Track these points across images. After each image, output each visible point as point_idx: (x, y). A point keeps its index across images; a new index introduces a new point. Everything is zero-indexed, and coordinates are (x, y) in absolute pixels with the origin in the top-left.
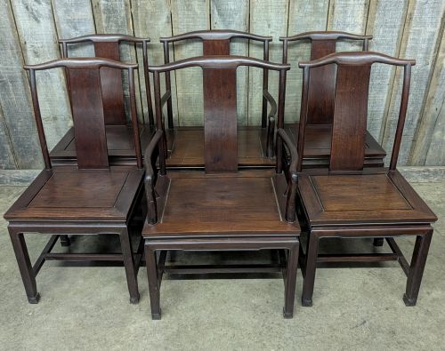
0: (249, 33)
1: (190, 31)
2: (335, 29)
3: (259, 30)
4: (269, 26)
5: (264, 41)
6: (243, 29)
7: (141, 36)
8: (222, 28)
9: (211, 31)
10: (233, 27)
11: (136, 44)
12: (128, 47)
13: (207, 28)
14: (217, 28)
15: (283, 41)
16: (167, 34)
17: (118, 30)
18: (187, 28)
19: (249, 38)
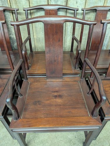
0: (67, 6)
1: (38, 5)
2: (108, 5)
3: (72, 4)
4: (77, 3)
5: (74, 10)
6: (64, 4)
7: (14, 7)
8: (54, 4)
9: (48, 5)
10: (59, 3)
11: (12, 12)
12: (9, 13)
13: (46, 3)
14: (51, 4)
15: (83, 10)
16: (27, 6)
17: (3, 4)
18: (37, 3)
19: (67, 9)
